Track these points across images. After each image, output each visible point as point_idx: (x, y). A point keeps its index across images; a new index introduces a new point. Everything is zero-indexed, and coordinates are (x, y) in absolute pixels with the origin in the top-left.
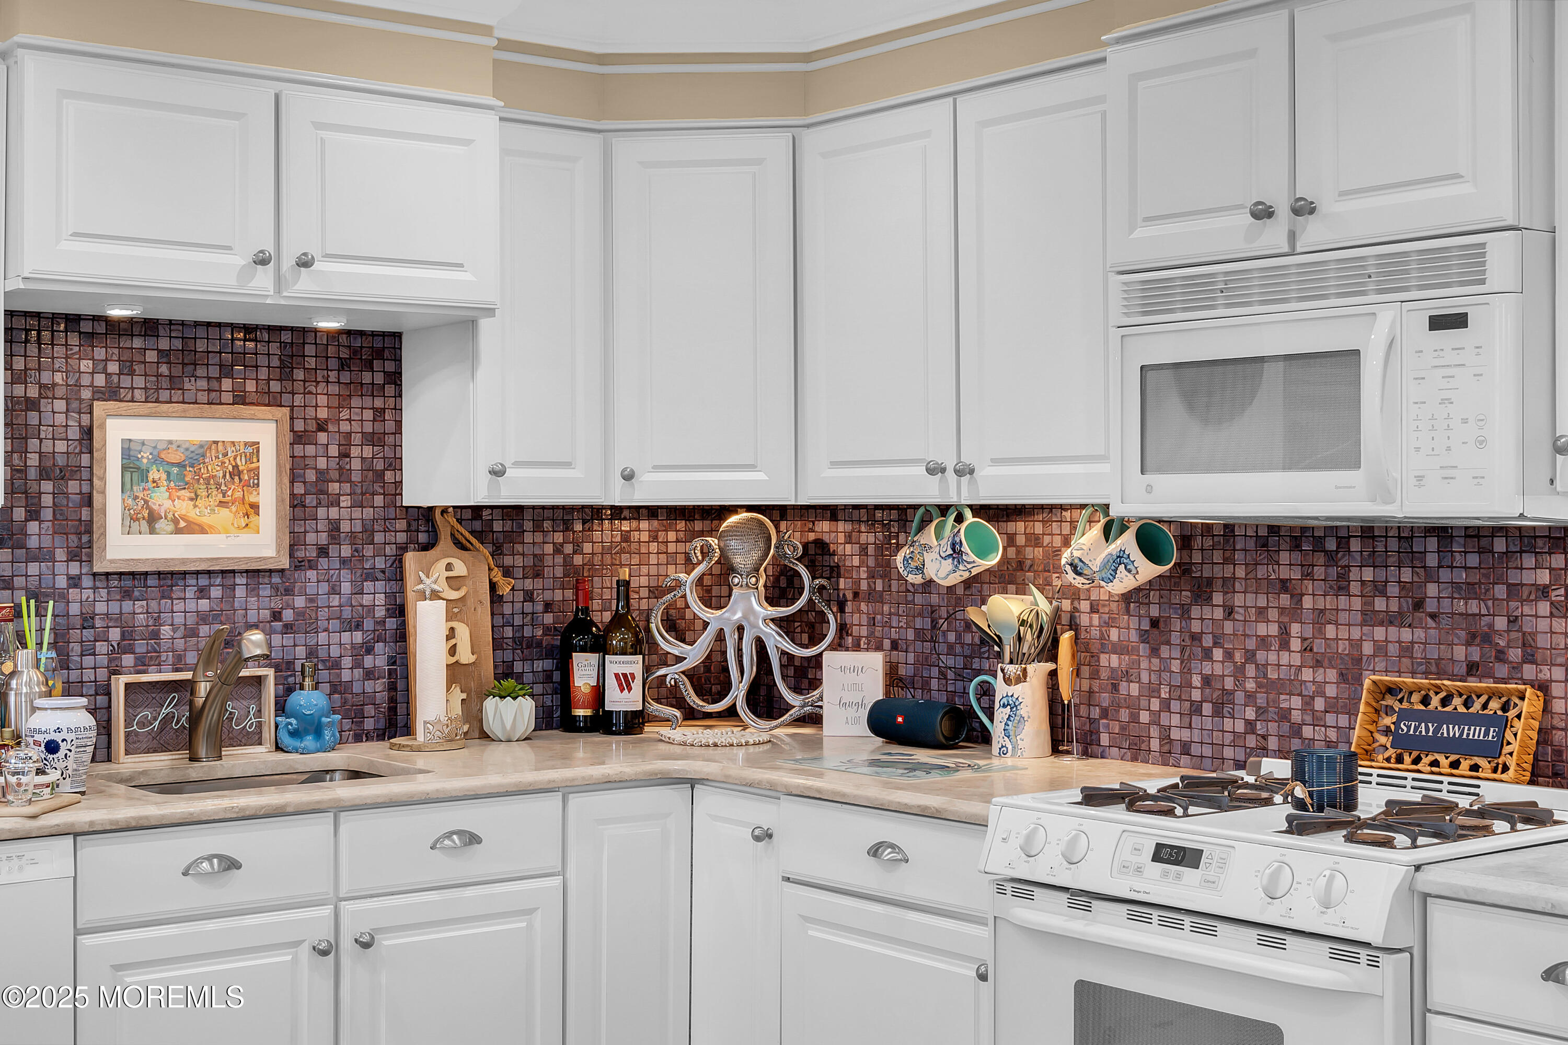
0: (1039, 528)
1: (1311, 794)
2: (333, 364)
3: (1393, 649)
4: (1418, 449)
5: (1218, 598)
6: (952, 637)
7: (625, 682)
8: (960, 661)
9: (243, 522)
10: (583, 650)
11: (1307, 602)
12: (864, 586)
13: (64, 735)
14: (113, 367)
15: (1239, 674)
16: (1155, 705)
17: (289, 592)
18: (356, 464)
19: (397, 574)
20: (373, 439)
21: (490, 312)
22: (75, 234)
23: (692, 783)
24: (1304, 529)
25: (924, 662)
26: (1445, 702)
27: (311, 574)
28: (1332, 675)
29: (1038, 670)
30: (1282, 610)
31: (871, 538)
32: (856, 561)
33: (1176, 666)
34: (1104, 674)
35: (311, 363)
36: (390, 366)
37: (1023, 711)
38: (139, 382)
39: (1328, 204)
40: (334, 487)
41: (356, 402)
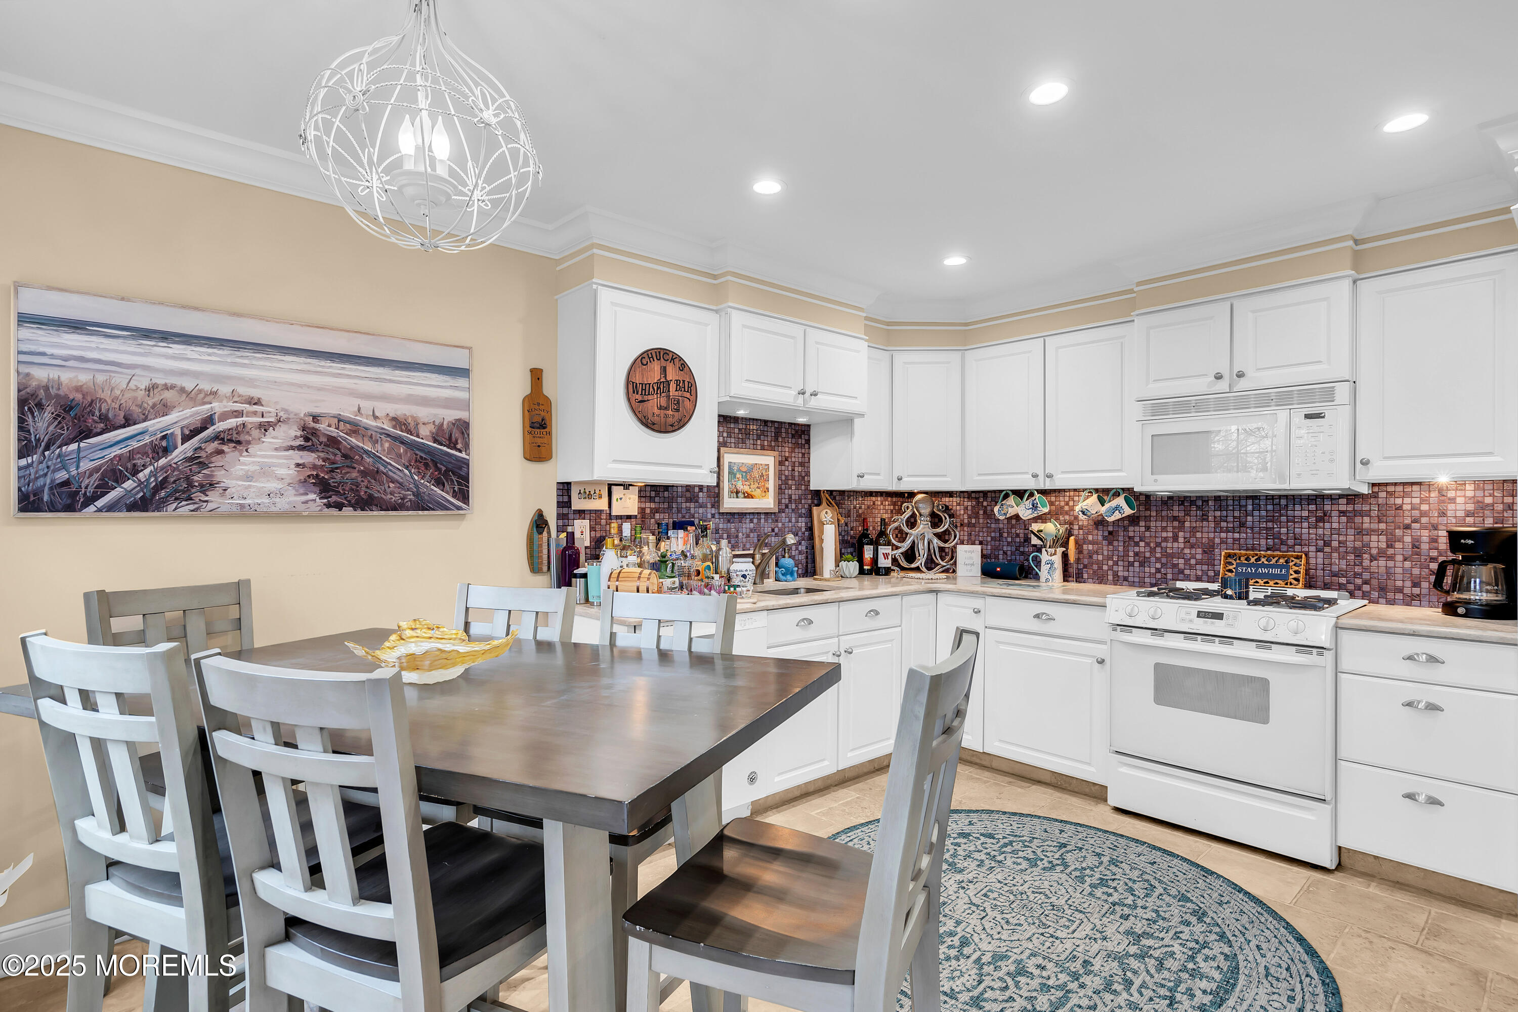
0: (1053, 499)
1: (1236, 593)
2: (790, 436)
3: (1230, 541)
4: (1298, 464)
5: (1142, 523)
6: (1009, 539)
7: (886, 556)
8: (1014, 549)
9: (764, 494)
10: (867, 544)
11: (1187, 524)
12: (966, 521)
13: (748, 572)
14: (725, 435)
15: (1153, 551)
16: (1111, 563)
17: (777, 521)
18: (797, 474)
19: (810, 515)
20: (802, 464)
21: (862, 415)
22: (747, 380)
23: (936, 592)
24: (1185, 497)
25: (997, 548)
26: (1258, 560)
27: (783, 514)
28: (1199, 551)
29: (1060, 550)
30: (1174, 528)
31: (970, 503)
32: (962, 512)
33: (1121, 549)
34: (1085, 552)
35: (784, 435)
36: (807, 437)
37: (1056, 566)
38: (733, 440)
39: (1250, 373)
40: (790, 482)
41: (796, 450)
